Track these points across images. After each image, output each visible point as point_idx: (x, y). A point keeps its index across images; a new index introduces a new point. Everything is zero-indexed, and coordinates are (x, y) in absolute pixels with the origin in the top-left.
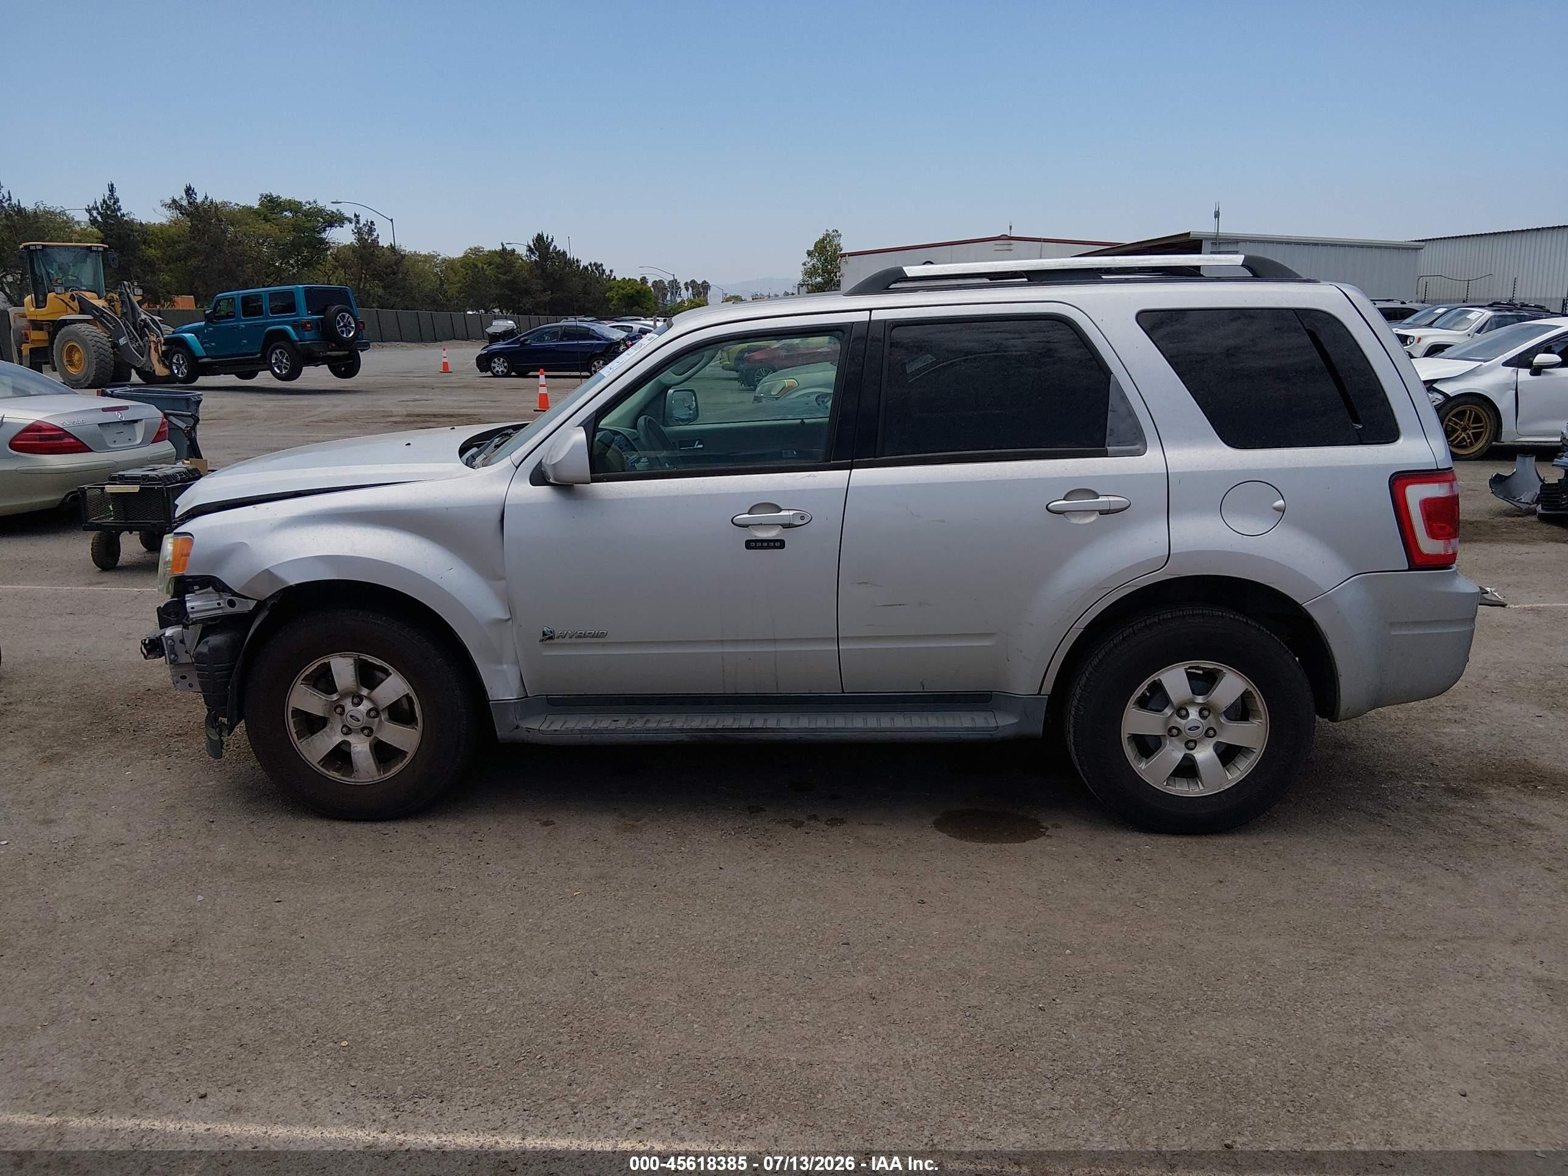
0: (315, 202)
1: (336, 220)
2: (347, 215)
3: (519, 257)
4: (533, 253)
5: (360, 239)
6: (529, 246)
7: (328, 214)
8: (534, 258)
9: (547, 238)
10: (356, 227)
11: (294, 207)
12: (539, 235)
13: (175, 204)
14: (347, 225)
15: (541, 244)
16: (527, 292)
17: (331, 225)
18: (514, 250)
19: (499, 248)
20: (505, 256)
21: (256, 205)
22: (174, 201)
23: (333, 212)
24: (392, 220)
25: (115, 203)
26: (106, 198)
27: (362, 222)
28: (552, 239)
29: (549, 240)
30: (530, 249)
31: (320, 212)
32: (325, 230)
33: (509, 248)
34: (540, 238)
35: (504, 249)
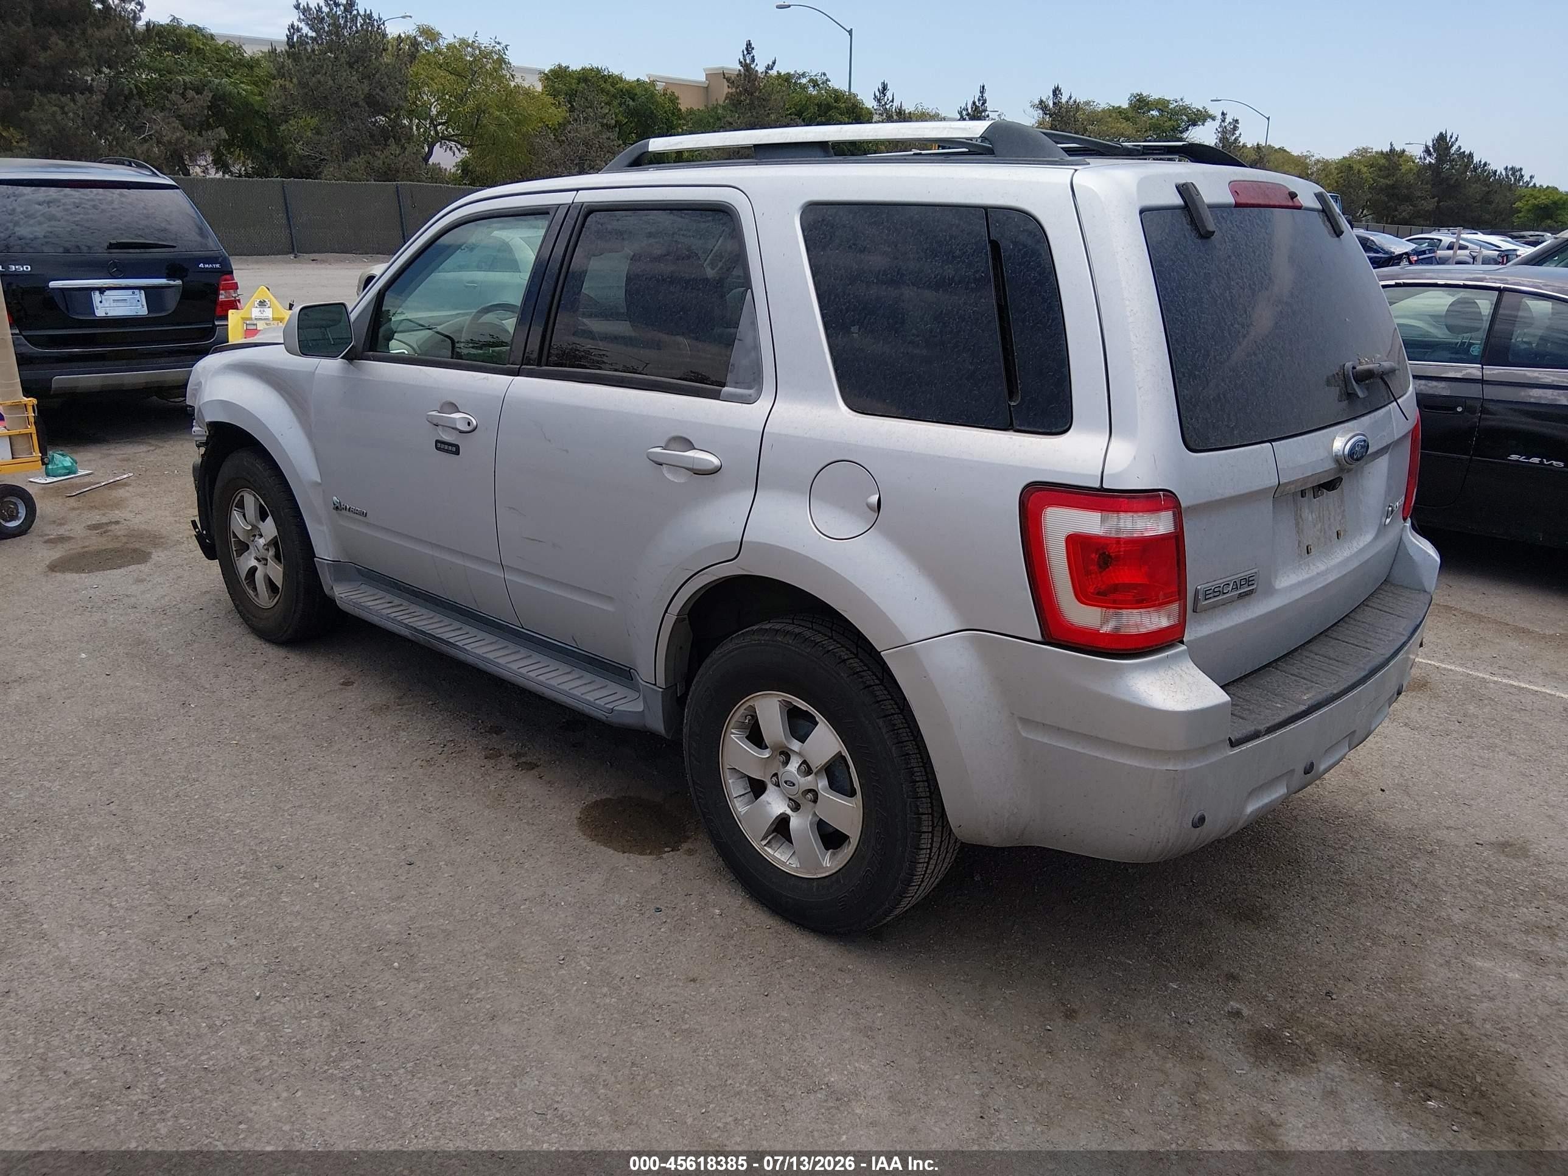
0: (1182, 100)
1: (1198, 118)
2: (1211, 112)
3: (1411, 159)
4: (1430, 154)
5: (1223, 139)
6: (1427, 147)
7: (1193, 112)
8: (1428, 160)
9: (1451, 137)
10: (1220, 126)
11: (1162, 105)
12: (1441, 134)
13: (1042, 106)
14: (1209, 123)
15: (1442, 144)
16: (1408, 199)
17: (1194, 124)
18: (1404, 151)
19: (1387, 149)
20: (1393, 158)
21: (1125, 105)
22: (1041, 102)
23: (1198, 110)
24: (1268, 119)
25: (983, 104)
26: (976, 100)
27: (1229, 119)
28: (1457, 139)
29: (1453, 140)
30: (1427, 151)
31: (1184, 110)
32: (1187, 130)
33: (1398, 148)
34: (1442, 137)
35: (1392, 150)
